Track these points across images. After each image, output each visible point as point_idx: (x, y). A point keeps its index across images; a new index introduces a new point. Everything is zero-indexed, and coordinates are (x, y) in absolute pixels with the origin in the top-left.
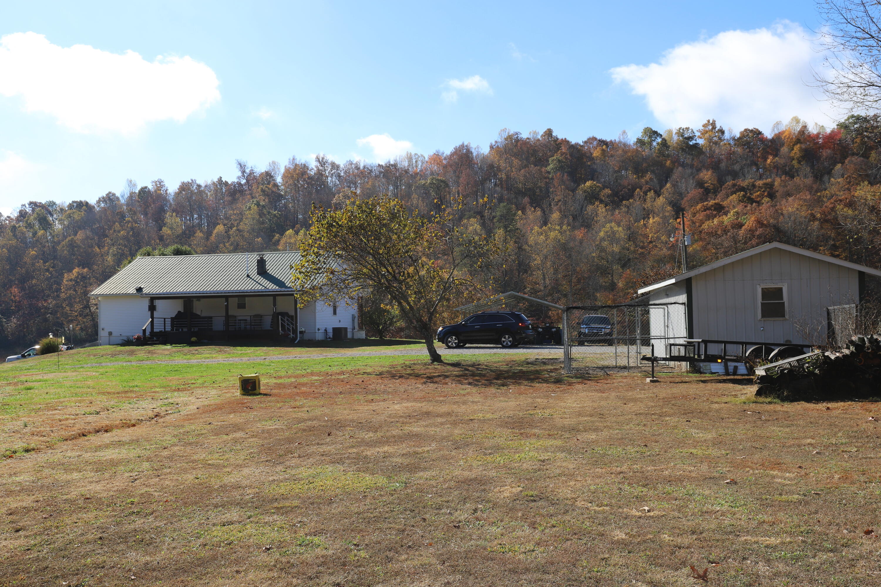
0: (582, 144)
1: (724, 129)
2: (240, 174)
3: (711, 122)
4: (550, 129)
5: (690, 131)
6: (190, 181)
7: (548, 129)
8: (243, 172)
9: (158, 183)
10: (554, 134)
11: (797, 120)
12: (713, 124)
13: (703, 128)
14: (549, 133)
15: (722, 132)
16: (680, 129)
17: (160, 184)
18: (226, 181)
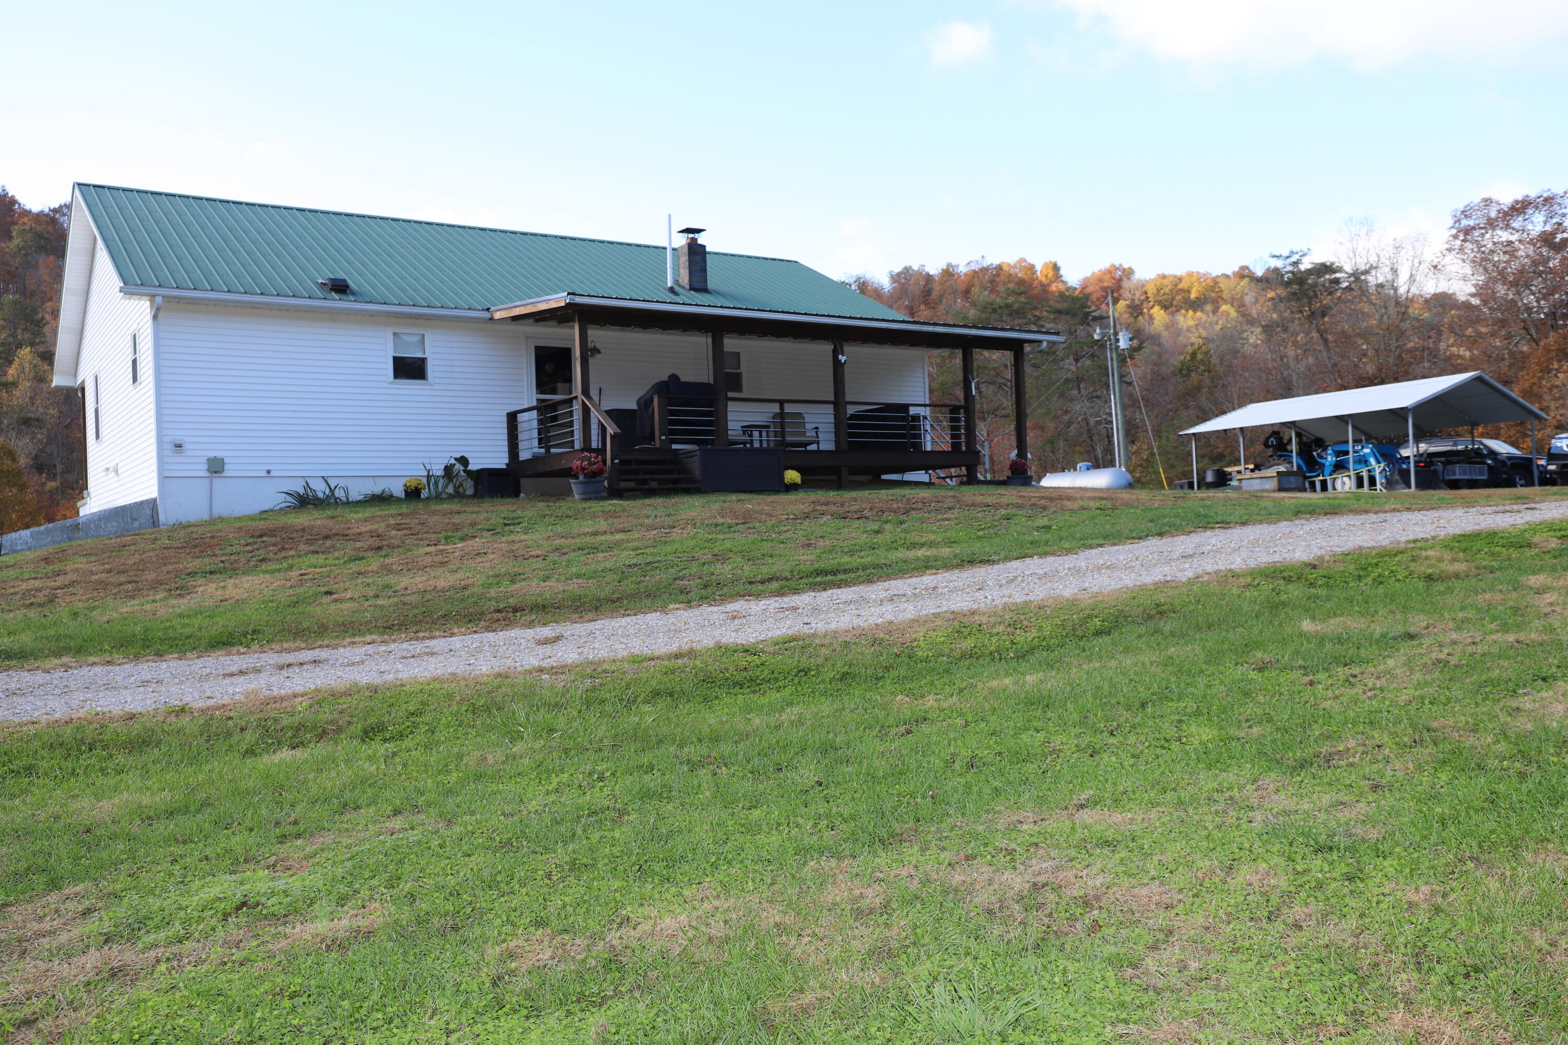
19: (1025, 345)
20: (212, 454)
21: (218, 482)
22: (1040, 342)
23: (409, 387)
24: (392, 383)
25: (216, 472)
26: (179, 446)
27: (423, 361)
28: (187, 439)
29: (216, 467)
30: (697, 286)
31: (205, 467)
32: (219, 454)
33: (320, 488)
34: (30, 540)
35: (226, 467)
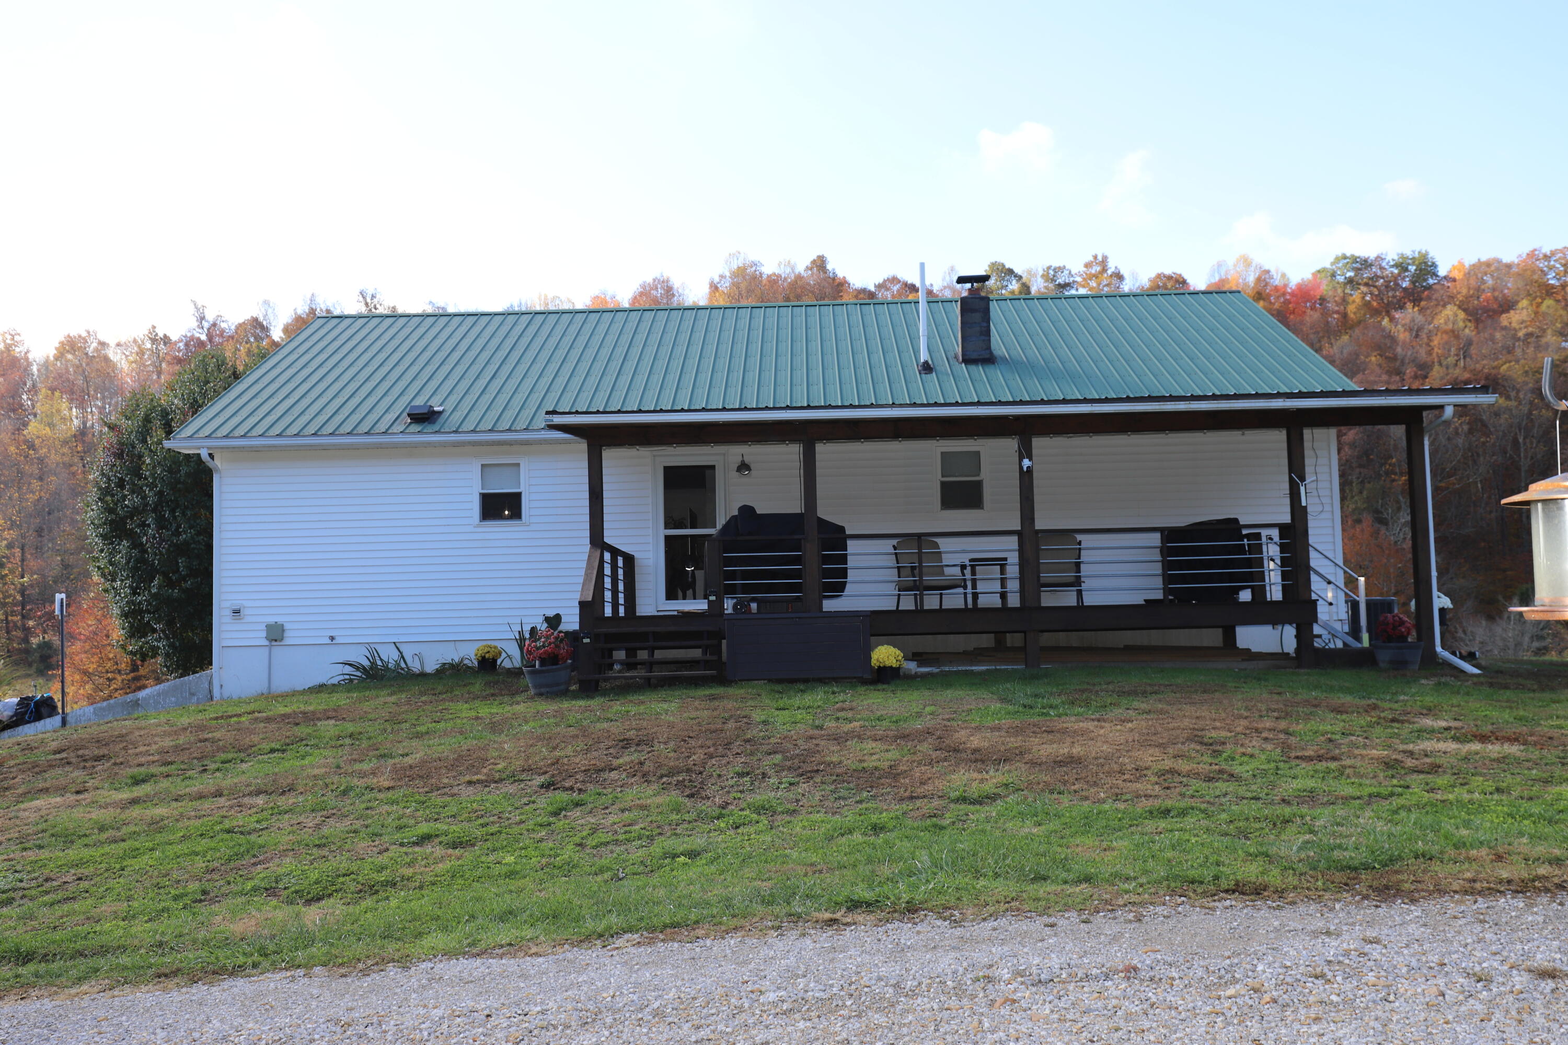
0: (873, 289)
1: (1122, 272)
2: (195, 324)
3: (1100, 258)
4: (823, 257)
5: (1066, 272)
6: (84, 334)
7: (819, 257)
8: (202, 318)
9: (9, 337)
10: (829, 267)
11: (1246, 261)
12: (1104, 263)
13: (1085, 269)
14: (820, 264)
15: (1119, 276)
16: (1049, 268)
17: (13, 339)
18: (165, 336)
19: (1425, 414)
20: (272, 620)
21: (278, 651)
22: (1441, 407)
23: (500, 530)
24: (478, 526)
25: (276, 641)
26: (237, 612)
27: (518, 495)
28: (246, 603)
29: (276, 634)
30: (974, 356)
31: (264, 634)
32: (279, 619)
33: (389, 655)
34: (93, 717)
35: (286, 634)
